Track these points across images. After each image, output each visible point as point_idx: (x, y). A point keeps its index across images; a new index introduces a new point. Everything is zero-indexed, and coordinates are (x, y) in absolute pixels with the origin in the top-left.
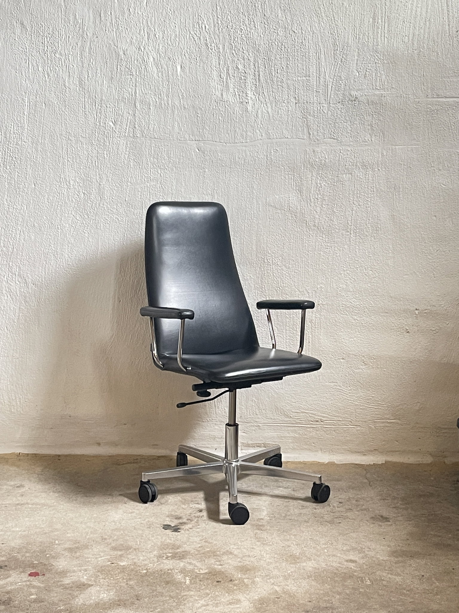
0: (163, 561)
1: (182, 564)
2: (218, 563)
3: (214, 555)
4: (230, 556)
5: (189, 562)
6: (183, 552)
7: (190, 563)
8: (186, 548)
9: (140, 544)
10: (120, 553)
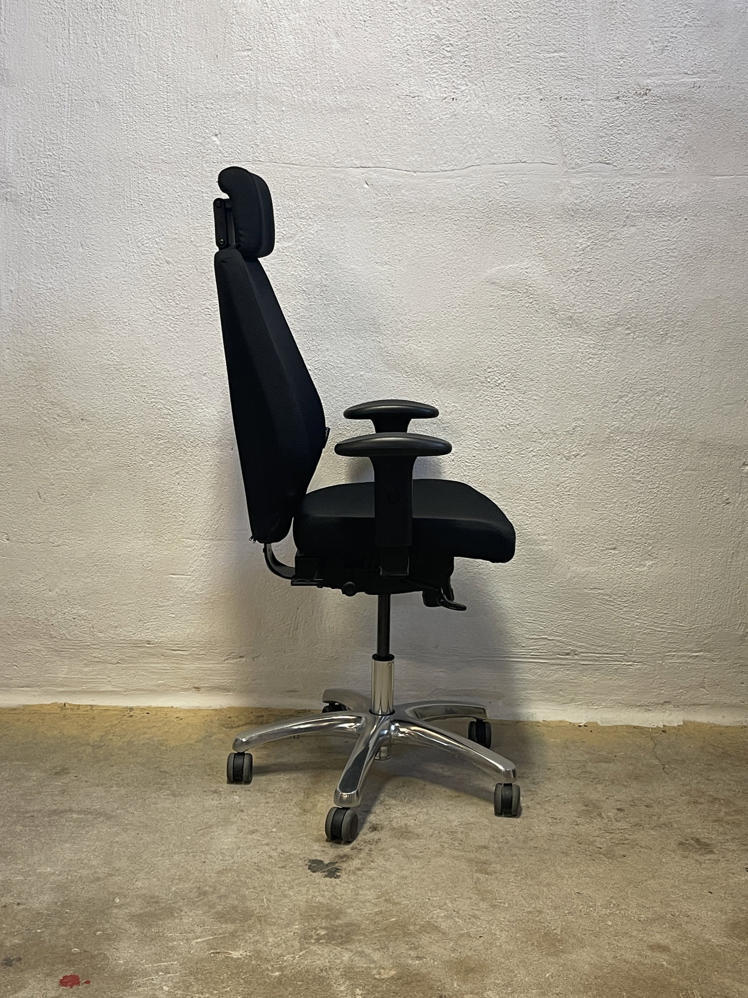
0: (312, 947)
1: (346, 956)
2: (412, 953)
3: (405, 934)
4: (435, 936)
5: (359, 949)
6: (347, 925)
7: (361, 954)
8: (353, 914)
9: (268, 907)
10: (231, 927)
